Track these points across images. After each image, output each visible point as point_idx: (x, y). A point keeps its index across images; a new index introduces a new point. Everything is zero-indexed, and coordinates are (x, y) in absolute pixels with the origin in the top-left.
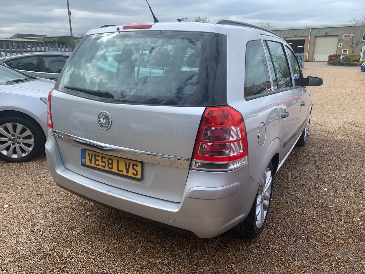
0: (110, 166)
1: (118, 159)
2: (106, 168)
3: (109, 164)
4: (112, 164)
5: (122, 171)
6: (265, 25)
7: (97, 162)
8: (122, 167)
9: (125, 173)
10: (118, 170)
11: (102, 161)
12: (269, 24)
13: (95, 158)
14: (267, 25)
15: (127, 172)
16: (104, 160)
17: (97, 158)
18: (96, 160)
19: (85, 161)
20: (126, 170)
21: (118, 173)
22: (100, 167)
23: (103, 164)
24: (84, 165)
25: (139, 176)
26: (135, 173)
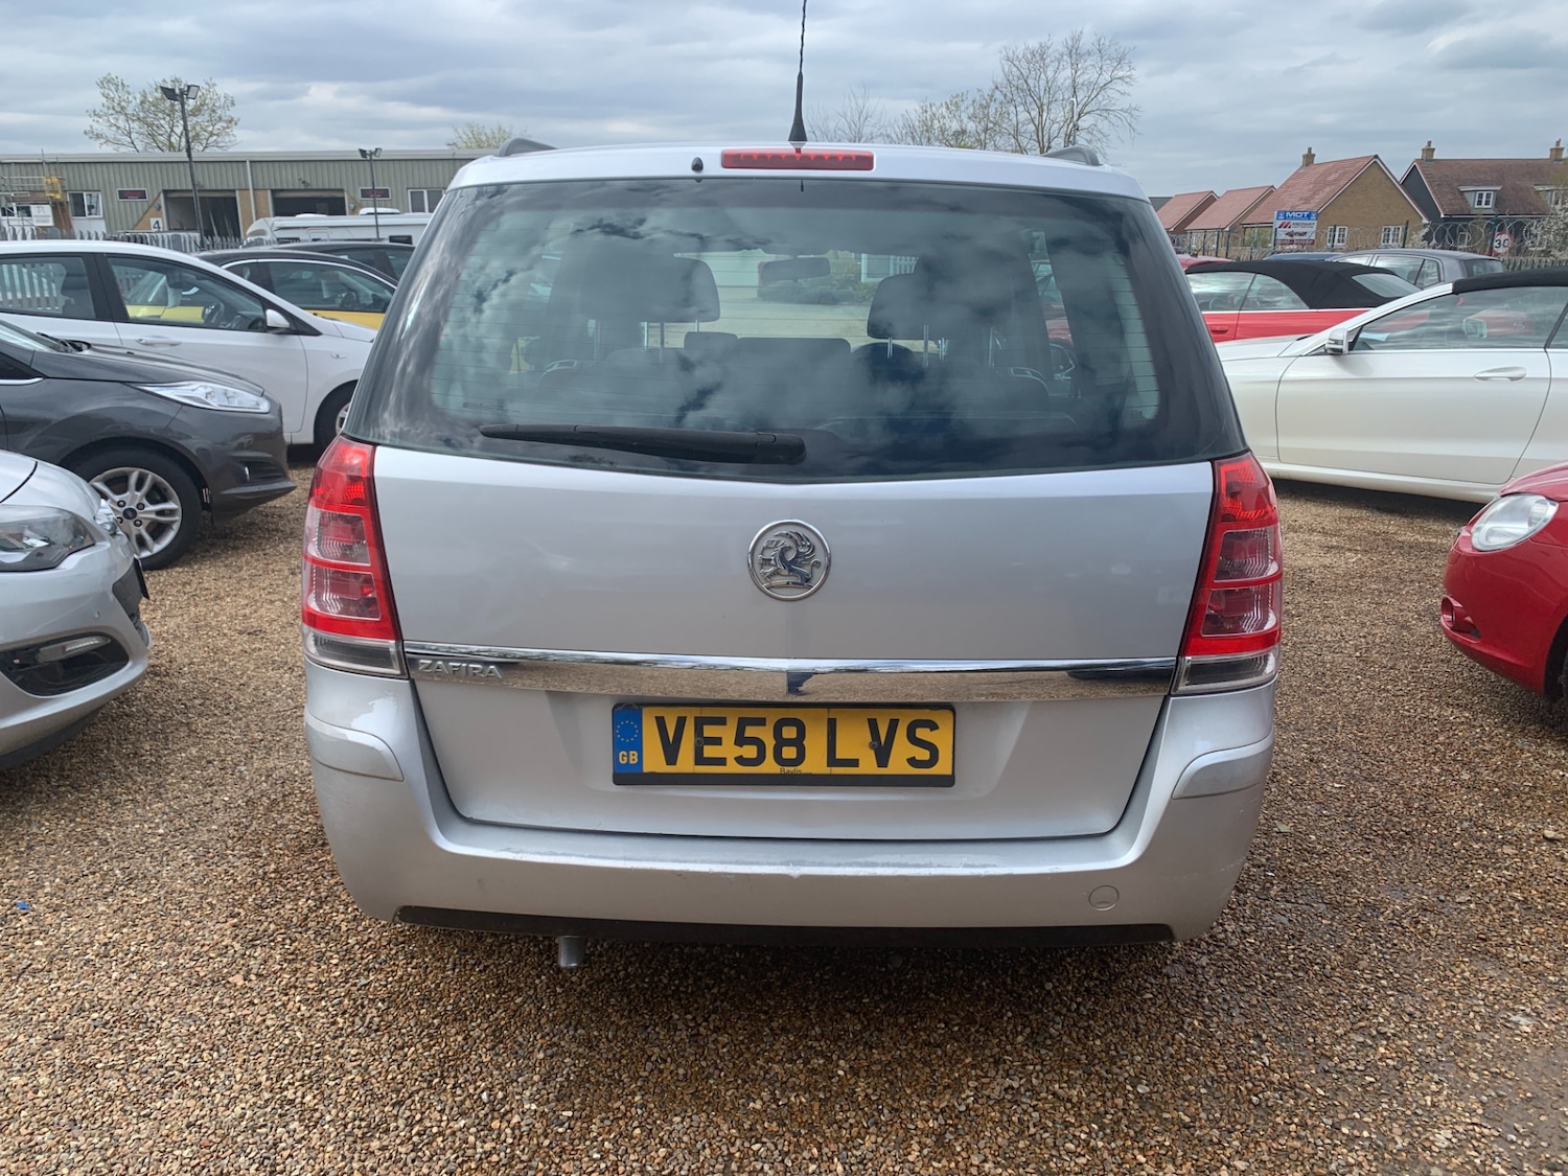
0: (789, 752)
1: (834, 713)
2: (770, 766)
3: (781, 743)
4: (798, 743)
5: (854, 763)
6: (489, 132)
7: (710, 751)
8: (854, 743)
9: (868, 765)
10: (833, 761)
11: (741, 740)
12: (507, 130)
13: (699, 731)
14: (496, 131)
15: (883, 760)
16: (750, 732)
17: (709, 731)
18: (702, 741)
19: (636, 757)
20: (873, 752)
21: (833, 772)
22: (733, 767)
23: (750, 752)
24: (628, 777)
25: (942, 767)
26: (924, 755)
